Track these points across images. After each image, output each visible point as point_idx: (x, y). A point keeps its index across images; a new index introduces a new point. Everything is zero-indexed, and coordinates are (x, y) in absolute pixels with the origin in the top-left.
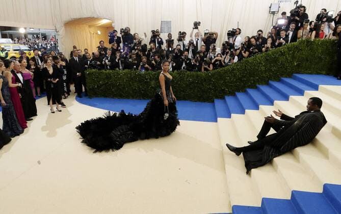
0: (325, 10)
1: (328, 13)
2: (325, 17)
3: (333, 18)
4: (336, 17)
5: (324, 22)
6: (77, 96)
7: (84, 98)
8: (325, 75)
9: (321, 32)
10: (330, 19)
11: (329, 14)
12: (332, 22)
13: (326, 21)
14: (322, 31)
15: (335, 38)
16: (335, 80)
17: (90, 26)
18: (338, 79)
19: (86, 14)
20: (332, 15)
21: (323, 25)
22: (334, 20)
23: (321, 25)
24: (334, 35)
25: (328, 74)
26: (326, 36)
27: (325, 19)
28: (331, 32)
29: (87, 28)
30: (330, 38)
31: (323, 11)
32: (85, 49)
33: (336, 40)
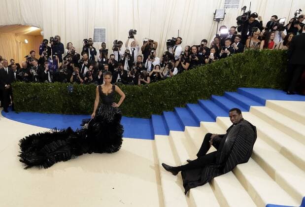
0: (276, 17)
1: (279, 20)
2: (276, 25)
3: (285, 26)
4: (288, 25)
5: (275, 30)
6: (3, 111)
7: (10, 113)
8: (273, 89)
9: (270, 42)
10: (281, 28)
11: (281, 22)
12: (284, 30)
13: (277, 30)
14: (272, 40)
15: (285, 48)
16: (284, 95)
17: (16, 35)
18: (288, 94)
19: (13, 21)
20: (284, 23)
21: (273, 34)
22: (286, 28)
23: (270, 33)
24: (284, 44)
25: (276, 88)
26: (276, 46)
27: (276, 27)
28: (282, 41)
29: (13, 37)
30: (280, 48)
31: (274, 18)
32: (11, 60)
33: (286, 51)
